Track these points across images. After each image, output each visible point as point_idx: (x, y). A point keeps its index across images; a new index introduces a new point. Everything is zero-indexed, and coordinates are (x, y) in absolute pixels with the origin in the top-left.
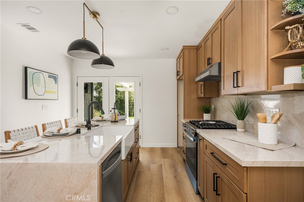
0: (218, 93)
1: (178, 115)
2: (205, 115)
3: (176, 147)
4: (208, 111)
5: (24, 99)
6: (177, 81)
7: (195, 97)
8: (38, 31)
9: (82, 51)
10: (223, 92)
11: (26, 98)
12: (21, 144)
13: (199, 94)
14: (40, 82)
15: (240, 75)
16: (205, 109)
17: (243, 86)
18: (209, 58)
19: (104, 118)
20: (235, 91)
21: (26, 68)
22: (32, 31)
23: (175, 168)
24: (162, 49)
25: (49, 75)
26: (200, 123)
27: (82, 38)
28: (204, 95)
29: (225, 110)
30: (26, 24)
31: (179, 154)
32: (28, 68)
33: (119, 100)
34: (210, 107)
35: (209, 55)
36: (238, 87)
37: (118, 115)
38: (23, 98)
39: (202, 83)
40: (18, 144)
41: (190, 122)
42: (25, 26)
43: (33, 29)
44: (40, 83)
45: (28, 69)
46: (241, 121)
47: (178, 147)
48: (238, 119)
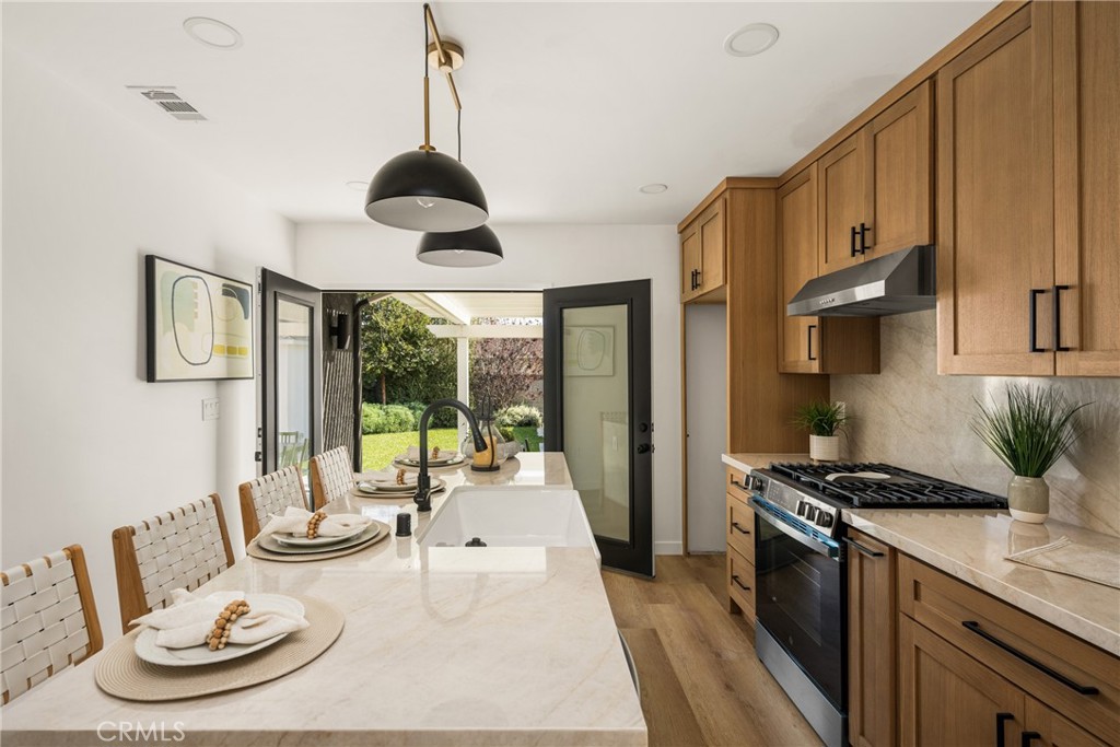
0: (873, 360)
1: (686, 436)
2: (815, 440)
3: (681, 552)
4: (825, 427)
5: (142, 379)
6: (681, 306)
8: (203, 118)
9: (419, 200)
11: (150, 375)
12: (243, 613)
13: (792, 359)
14: (196, 315)
16: (821, 421)
18: (863, 225)
19: (440, 455)
21: (149, 262)
22: (178, 117)
23: (710, 646)
24: (642, 190)
25: (224, 285)
26: (831, 477)
27: (421, 147)
28: (823, 365)
29: (910, 427)
30: (163, 87)
31: (703, 585)
32: (157, 260)
33: (421, 369)
36: (1060, 349)
37: (499, 441)
38: (139, 376)
39: (814, 320)
40: (234, 616)
41: (774, 469)
42: (158, 95)
43: (186, 107)
44: (196, 317)
45: (160, 266)
46: (1029, 480)
47: (687, 554)
48: (1018, 473)
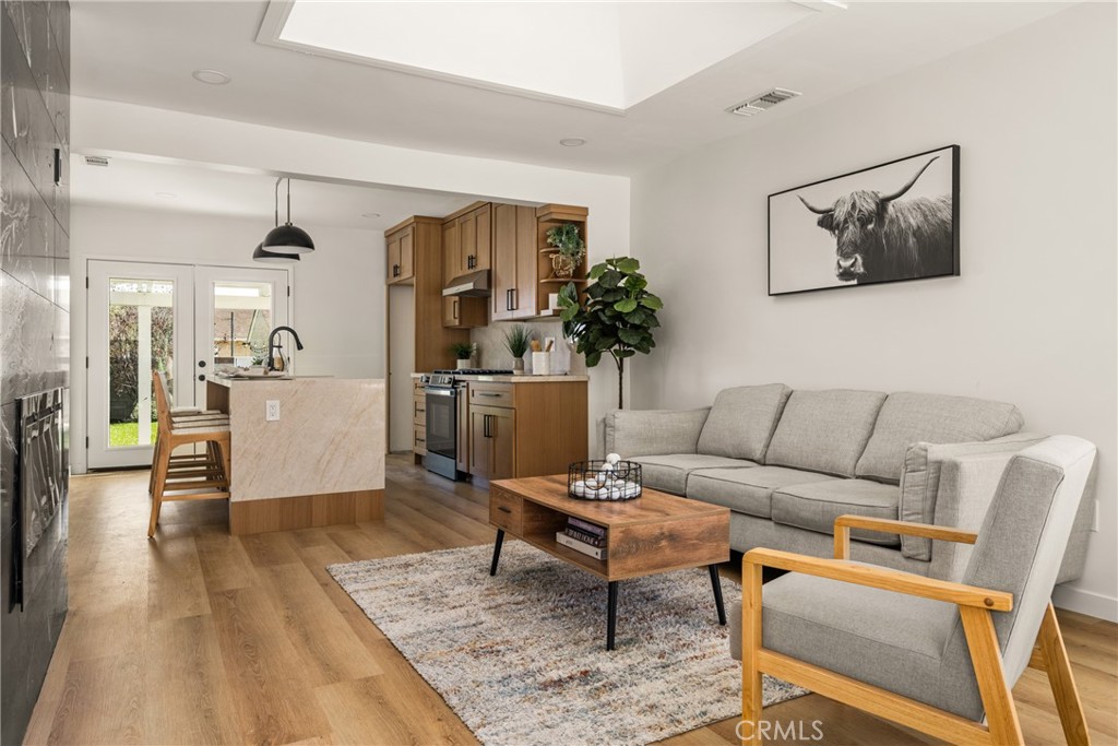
0: (485, 320)
2: (459, 362)
4: (465, 354)
6: (385, 288)
7: (440, 326)
10: (494, 317)
13: (448, 319)
15: (514, 292)
16: (462, 351)
17: (517, 308)
18: (472, 256)
20: (509, 315)
28: (461, 322)
34: (470, 347)
35: (470, 251)
36: (512, 309)
39: (457, 298)
46: (518, 359)
